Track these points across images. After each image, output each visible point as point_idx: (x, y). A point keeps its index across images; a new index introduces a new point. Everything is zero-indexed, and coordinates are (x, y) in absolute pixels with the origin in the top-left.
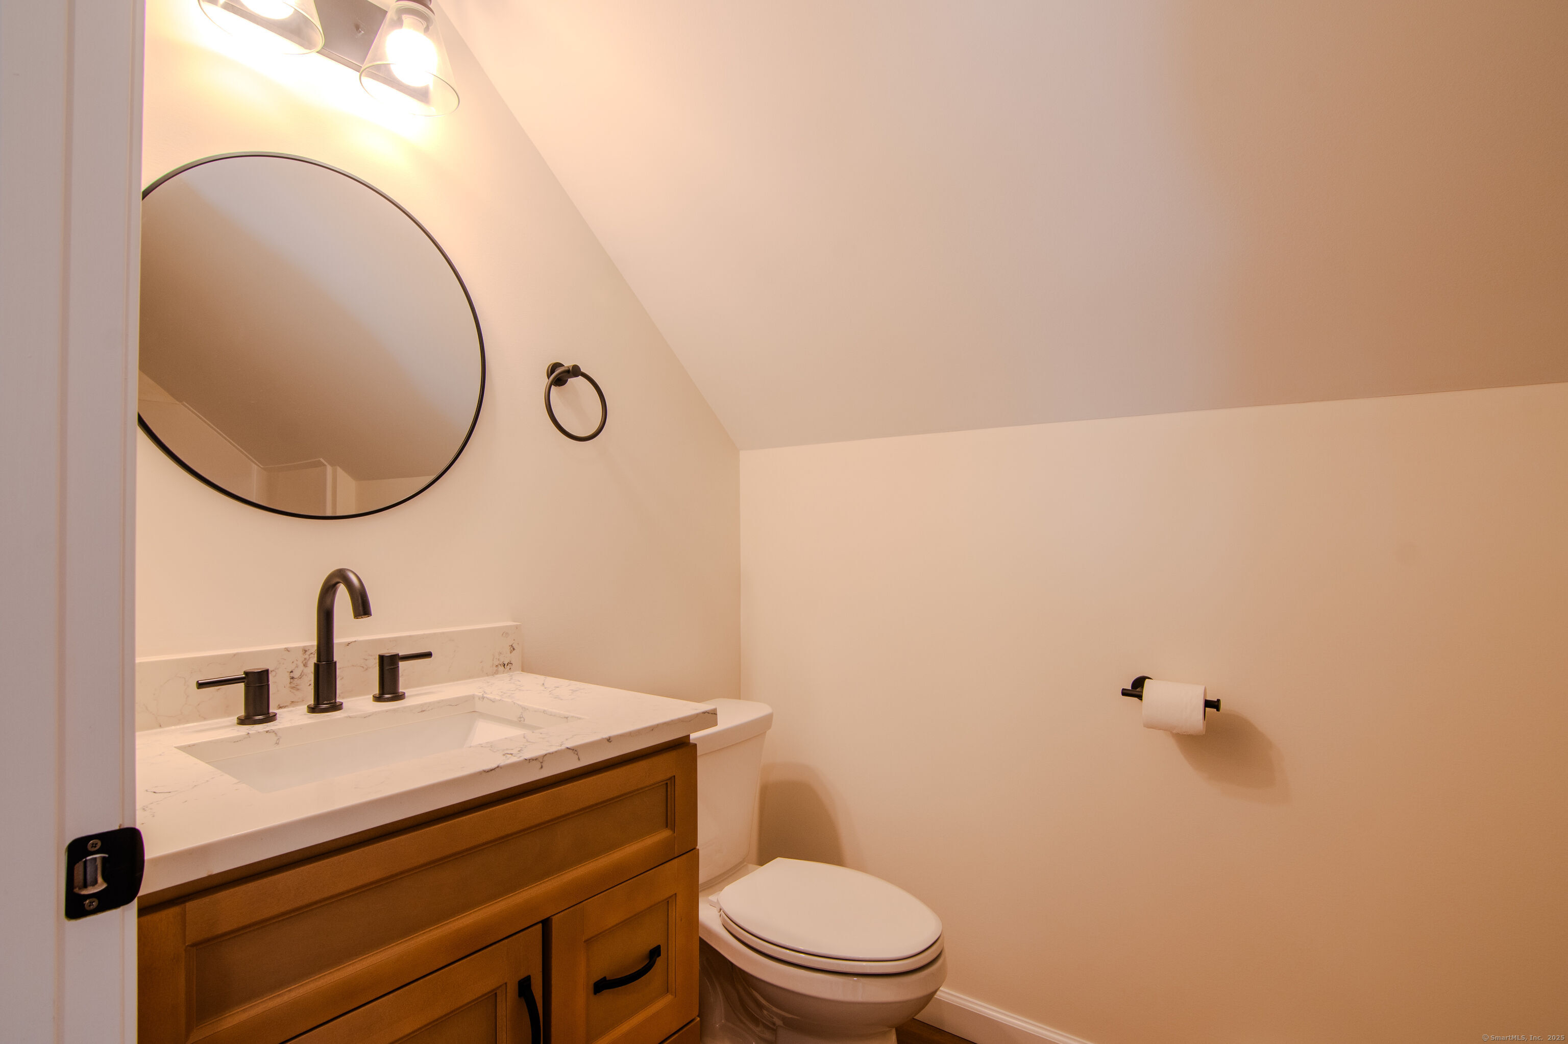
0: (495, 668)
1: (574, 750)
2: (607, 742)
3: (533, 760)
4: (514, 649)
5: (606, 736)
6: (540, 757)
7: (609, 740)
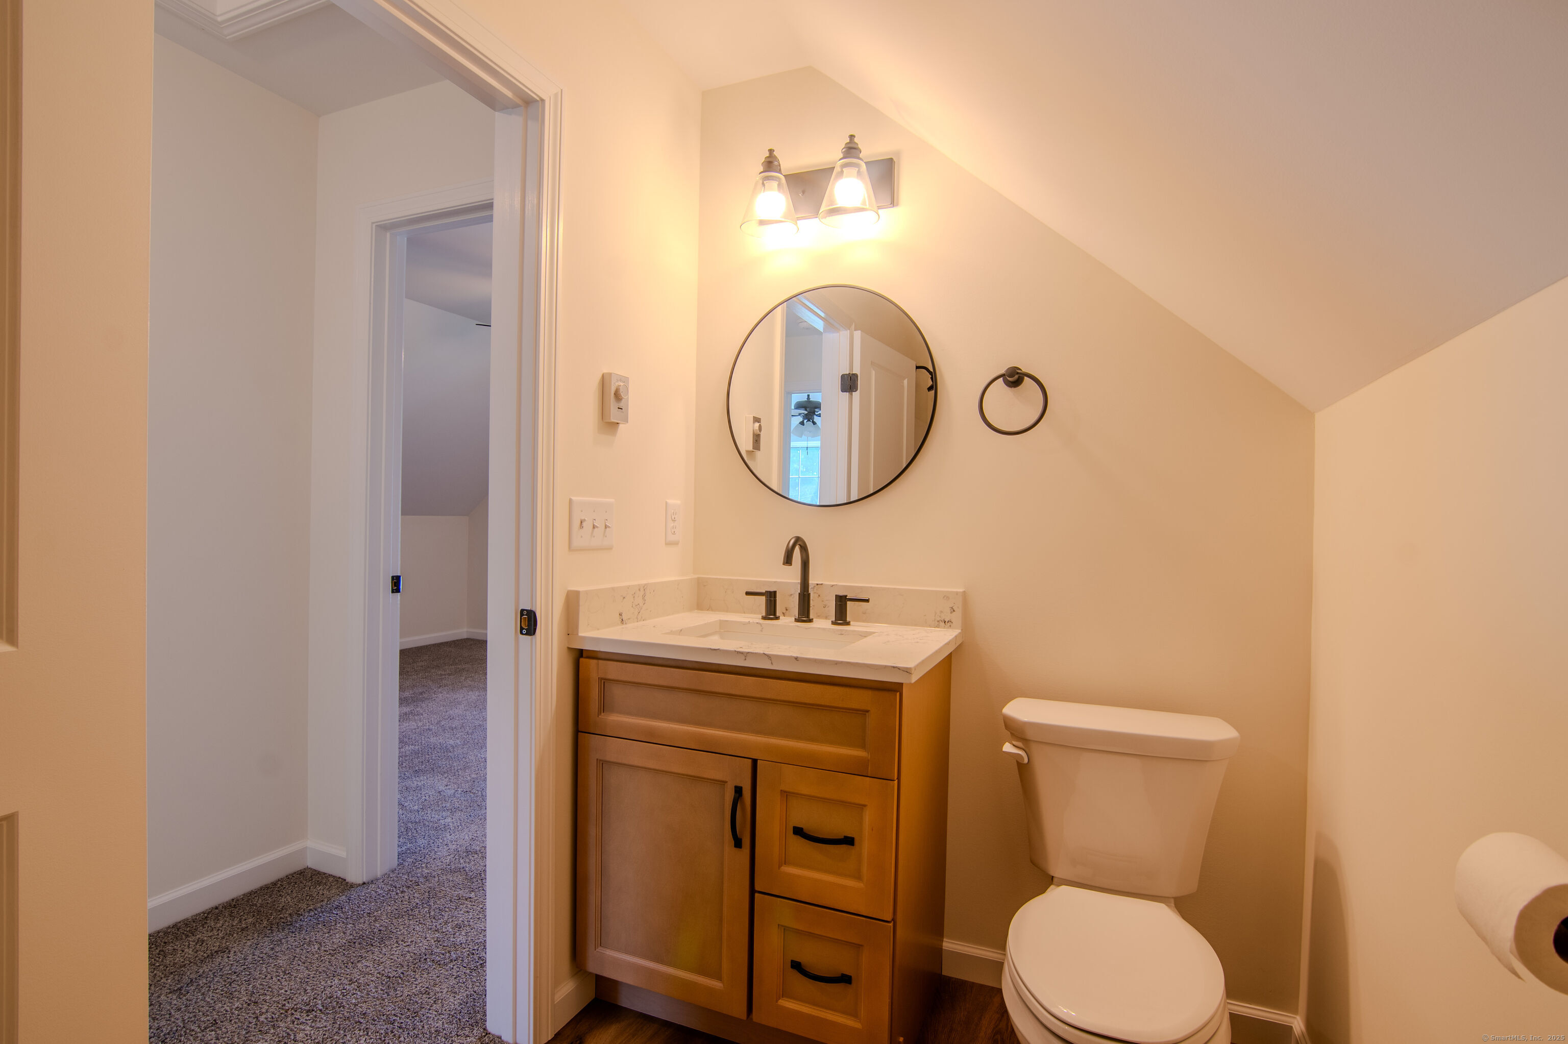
0: (937, 623)
1: (769, 657)
2: (795, 660)
3: (740, 653)
4: (954, 611)
5: (795, 655)
6: (745, 652)
7: (796, 658)
